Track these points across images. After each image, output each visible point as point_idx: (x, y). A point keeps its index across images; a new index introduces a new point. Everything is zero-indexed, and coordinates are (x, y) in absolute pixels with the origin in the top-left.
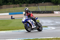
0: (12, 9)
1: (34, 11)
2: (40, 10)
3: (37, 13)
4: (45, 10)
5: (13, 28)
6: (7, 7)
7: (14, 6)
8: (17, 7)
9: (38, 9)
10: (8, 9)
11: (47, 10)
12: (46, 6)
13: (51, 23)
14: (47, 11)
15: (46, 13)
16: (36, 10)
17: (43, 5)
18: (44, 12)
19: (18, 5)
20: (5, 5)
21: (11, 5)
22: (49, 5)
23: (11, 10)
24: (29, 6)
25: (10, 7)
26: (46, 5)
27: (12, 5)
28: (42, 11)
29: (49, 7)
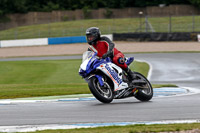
0: (59, 26)
1: (133, 32)
2: (153, 30)
3: (141, 41)
4: (168, 31)
5: (60, 88)
6: (41, 20)
7: (66, 15)
8: (74, 19)
9: (144, 26)
10: (46, 25)
11: (173, 30)
12: (173, 18)
13: (188, 72)
14: (174, 33)
15: (171, 40)
16: (139, 31)
17: (162, 14)
18: (164, 37)
19: (77, 12)
20: (36, 14)
21: (54, 12)
22: (182, 14)
23: (54, 29)
24: (114, 17)
25: (51, 20)
26: (171, 15)
27: (59, 13)
28: (157, 34)
29: (182, 19)
